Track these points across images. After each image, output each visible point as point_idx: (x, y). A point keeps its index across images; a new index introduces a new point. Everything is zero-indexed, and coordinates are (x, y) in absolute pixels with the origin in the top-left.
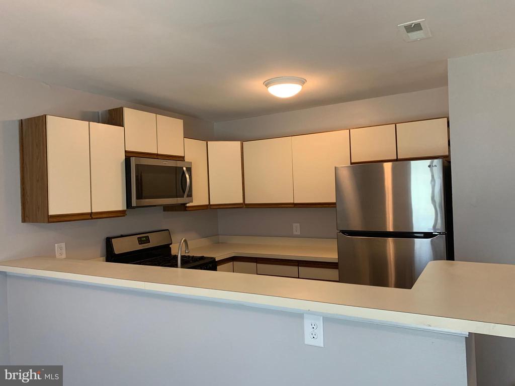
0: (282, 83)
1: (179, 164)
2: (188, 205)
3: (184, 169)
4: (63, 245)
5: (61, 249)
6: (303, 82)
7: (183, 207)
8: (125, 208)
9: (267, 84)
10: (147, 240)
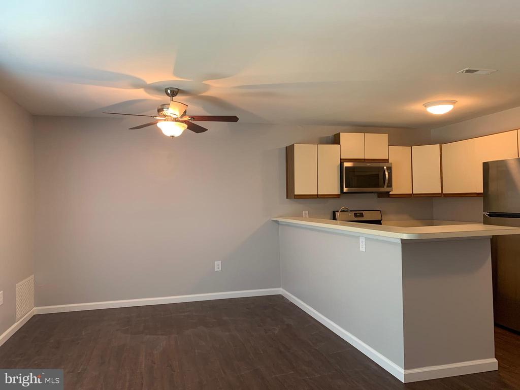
0: (434, 105)
1: (381, 165)
2: (390, 193)
3: (385, 168)
4: (307, 212)
5: (306, 214)
6: (453, 103)
7: (387, 195)
8: (340, 193)
9: (426, 106)
10: (362, 215)
